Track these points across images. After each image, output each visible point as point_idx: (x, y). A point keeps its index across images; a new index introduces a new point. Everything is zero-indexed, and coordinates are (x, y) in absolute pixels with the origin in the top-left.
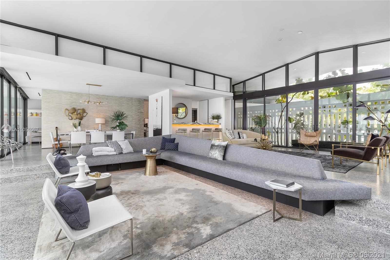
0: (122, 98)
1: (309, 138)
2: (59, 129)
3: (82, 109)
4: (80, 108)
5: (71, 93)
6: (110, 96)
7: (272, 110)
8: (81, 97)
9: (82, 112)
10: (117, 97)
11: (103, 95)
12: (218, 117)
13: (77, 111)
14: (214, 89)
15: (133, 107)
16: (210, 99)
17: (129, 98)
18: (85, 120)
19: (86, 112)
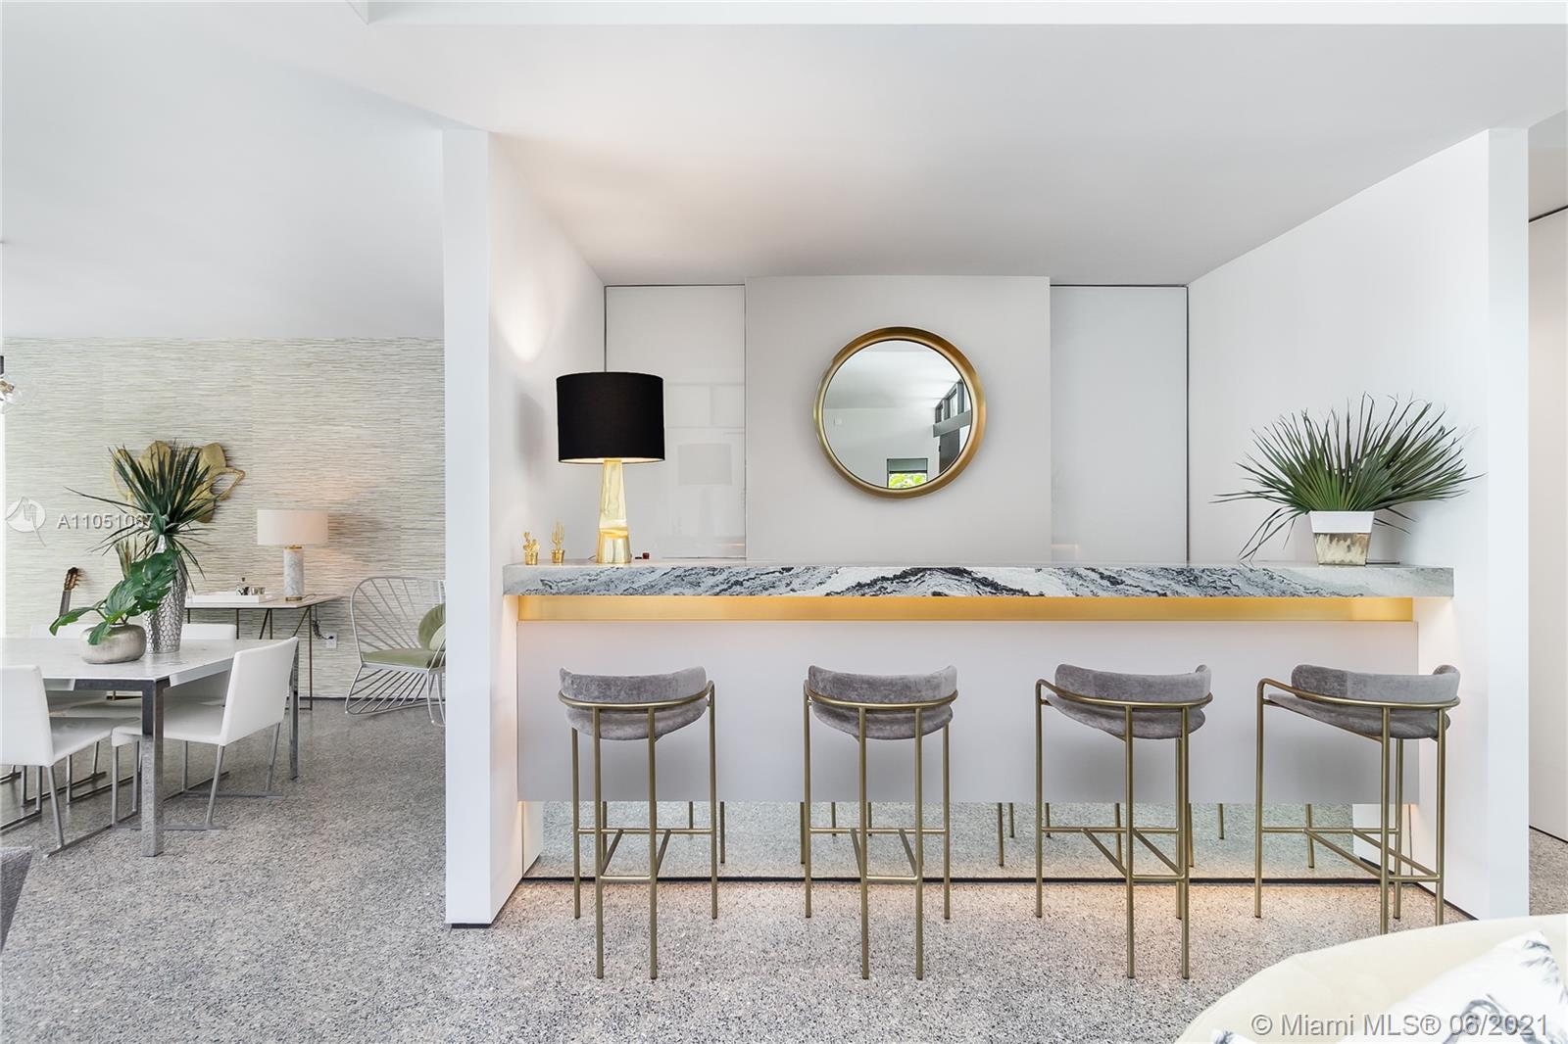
12: (1389, 476)
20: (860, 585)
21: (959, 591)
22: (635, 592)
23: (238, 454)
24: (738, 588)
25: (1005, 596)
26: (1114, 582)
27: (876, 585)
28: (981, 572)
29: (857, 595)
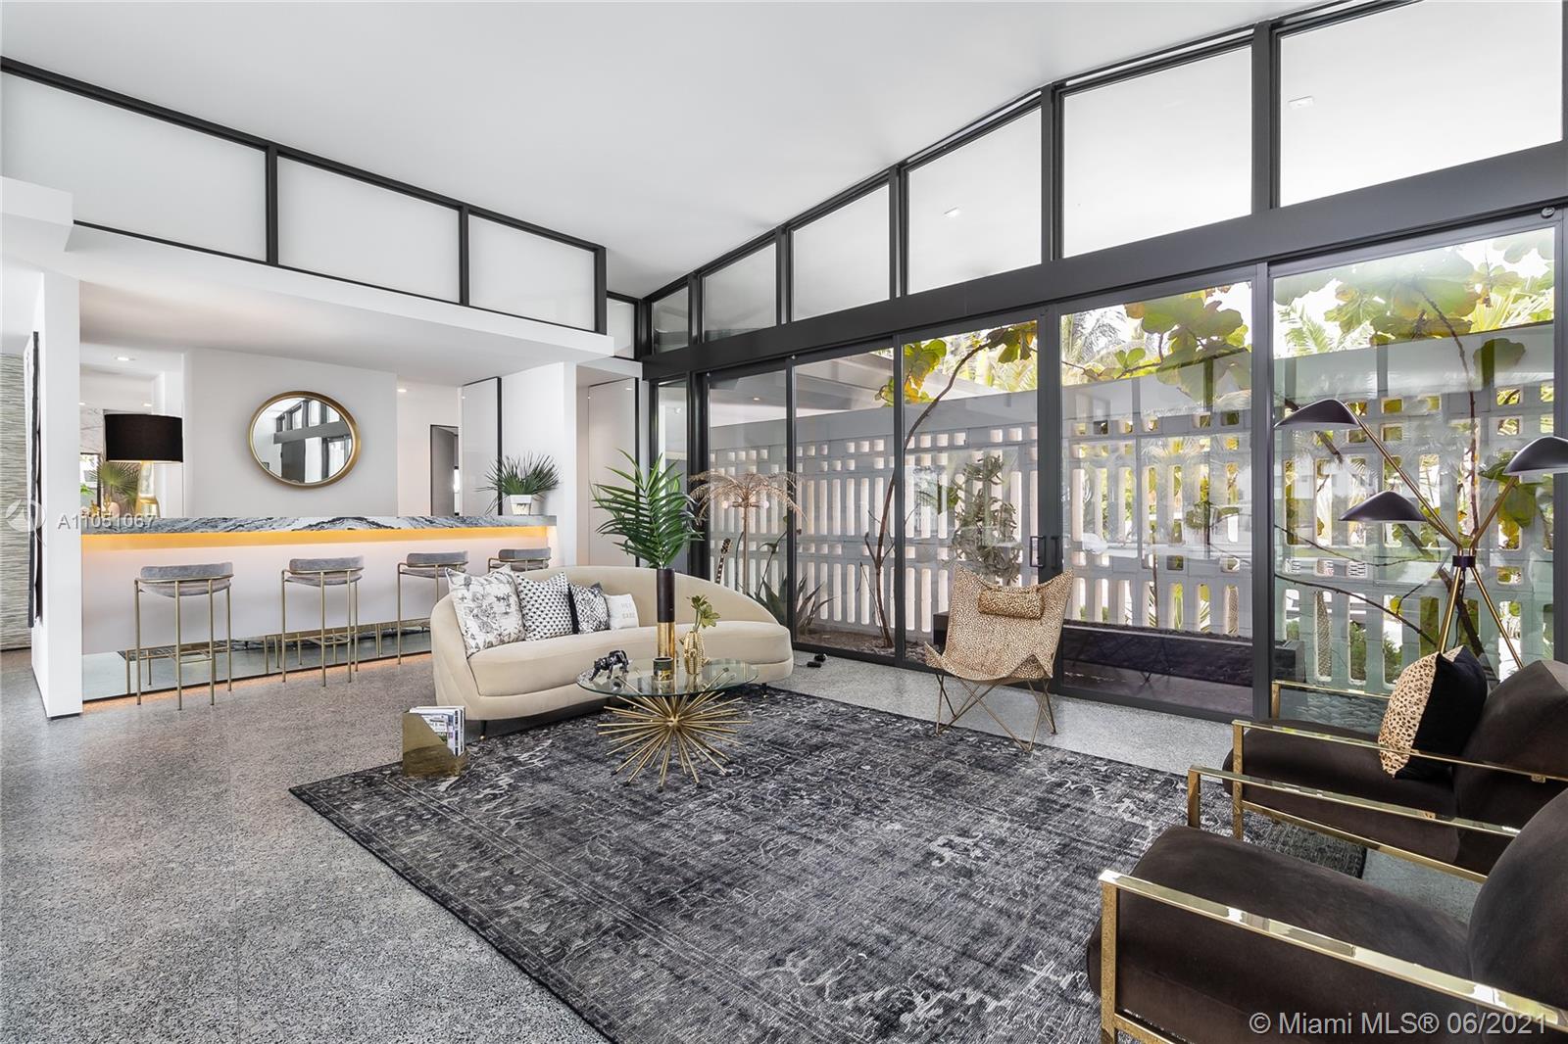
1: (1000, 625)
7: (857, 440)
12: (540, 482)
14: (464, 300)
16: (511, 373)
20: (310, 526)
21: (361, 528)
22: (176, 531)
24: (241, 528)
25: (383, 530)
27: (319, 525)
28: (371, 519)
29: (309, 531)
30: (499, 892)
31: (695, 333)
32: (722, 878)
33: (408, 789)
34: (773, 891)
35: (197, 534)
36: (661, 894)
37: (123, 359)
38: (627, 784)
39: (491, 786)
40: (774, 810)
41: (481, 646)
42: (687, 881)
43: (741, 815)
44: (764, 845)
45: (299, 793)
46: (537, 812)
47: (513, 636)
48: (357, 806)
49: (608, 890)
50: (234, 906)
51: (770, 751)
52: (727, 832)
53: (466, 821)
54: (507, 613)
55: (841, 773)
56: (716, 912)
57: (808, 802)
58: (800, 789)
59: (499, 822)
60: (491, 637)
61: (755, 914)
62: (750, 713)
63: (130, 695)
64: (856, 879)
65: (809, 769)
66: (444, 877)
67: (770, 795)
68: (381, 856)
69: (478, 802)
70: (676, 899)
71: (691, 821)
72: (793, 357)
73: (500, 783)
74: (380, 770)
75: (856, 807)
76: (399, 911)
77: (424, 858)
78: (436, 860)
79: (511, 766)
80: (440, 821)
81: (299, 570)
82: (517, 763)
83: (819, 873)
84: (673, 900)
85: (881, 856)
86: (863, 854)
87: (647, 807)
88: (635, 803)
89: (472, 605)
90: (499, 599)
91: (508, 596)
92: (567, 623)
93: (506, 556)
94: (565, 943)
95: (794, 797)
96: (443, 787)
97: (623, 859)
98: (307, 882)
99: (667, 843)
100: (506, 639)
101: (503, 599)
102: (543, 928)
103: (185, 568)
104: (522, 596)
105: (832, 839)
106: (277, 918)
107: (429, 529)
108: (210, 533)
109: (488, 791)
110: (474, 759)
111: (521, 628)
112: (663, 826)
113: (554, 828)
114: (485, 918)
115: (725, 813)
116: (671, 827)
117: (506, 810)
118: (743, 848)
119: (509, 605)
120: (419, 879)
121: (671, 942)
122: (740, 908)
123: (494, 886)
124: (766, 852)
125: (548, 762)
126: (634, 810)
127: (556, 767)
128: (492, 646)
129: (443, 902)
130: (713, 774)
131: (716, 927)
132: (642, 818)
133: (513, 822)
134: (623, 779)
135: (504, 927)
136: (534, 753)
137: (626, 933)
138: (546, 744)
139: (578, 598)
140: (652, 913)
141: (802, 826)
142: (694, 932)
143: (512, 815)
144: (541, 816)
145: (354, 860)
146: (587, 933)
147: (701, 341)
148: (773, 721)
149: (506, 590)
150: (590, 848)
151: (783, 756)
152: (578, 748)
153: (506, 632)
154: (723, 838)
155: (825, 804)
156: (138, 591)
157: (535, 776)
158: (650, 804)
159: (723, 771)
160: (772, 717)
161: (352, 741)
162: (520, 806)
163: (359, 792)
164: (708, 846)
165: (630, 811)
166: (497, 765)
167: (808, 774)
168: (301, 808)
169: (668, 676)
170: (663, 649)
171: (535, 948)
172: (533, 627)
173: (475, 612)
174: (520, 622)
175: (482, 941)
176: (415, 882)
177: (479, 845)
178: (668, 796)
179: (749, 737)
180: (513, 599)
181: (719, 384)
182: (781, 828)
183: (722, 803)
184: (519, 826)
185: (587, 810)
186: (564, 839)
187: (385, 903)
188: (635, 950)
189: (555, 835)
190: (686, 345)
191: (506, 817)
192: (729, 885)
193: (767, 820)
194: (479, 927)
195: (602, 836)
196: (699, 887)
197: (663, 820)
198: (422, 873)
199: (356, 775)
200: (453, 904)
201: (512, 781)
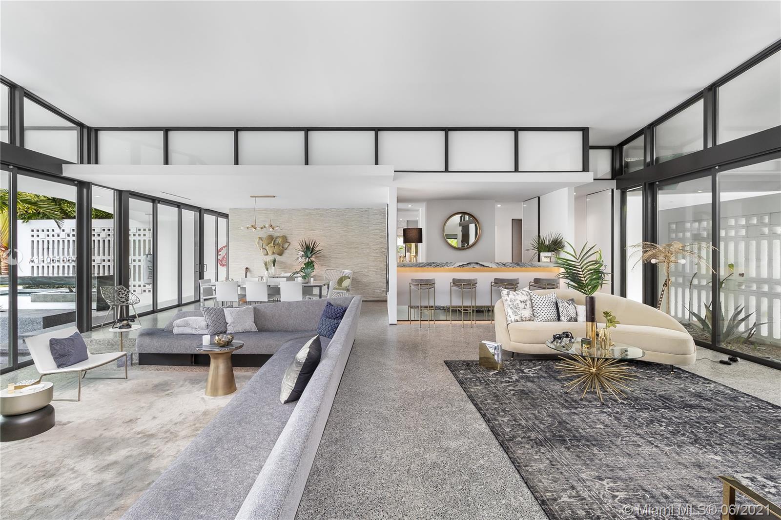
0: (349, 211)
2: (250, 271)
3: (283, 236)
4: (278, 235)
5: (266, 210)
6: (327, 210)
8: (281, 216)
9: (281, 241)
10: (340, 210)
11: (315, 209)
12: (556, 246)
13: (275, 241)
14: (517, 170)
15: (370, 227)
17: (362, 210)
18: (287, 255)
19: (289, 240)
20: (460, 266)
21: (477, 267)
22: (421, 267)
23: (289, 238)
24: (439, 266)
25: (485, 268)
26: (505, 265)
27: (463, 266)
28: (481, 263)
29: (459, 268)
30: (498, 413)
31: (648, 160)
32: (592, 441)
33: (479, 371)
34: (616, 455)
35: (426, 268)
36: (560, 436)
37: (410, 206)
38: (567, 393)
39: (509, 378)
40: (639, 426)
41: (513, 320)
42: (574, 436)
43: (618, 422)
44: (623, 437)
45: (446, 362)
46: (523, 392)
47: (527, 319)
48: (462, 372)
49: (539, 427)
50: (422, 390)
51: (657, 400)
52: (607, 426)
53: (495, 387)
54: (525, 308)
55: (699, 423)
56: (582, 452)
57: (663, 429)
58: (662, 422)
59: (507, 391)
60: (517, 318)
61: (600, 460)
62: (657, 379)
63: (409, 320)
64: (668, 469)
65: (677, 414)
66: (482, 402)
67: (641, 419)
68: (465, 389)
69: (502, 382)
70: (566, 441)
71: (590, 416)
72: (717, 167)
73: (513, 378)
74: (472, 362)
75: (695, 441)
76: (465, 408)
77: (477, 394)
78: (481, 396)
79: (520, 372)
80: (486, 384)
81: (456, 282)
82: (522, 371)
83: (647, 458)
84: (565, 440)
85: (694, 466)
86: (681, 461)
87: (571, 404)
88: (566, 401)
89: (510, 303)
90: (521, 302)
91: (526, 301)
92: (555, 316)
93: (537, 281)
94: (514, 437)
95: (656, 424)
96: (492, 373)
97: (550, 419)
98: (442, 390)
99: (573, 420)
100: (524, 319)
101: (524, 302)
102: (509, 430)
103: (421, 280)
104: (533, 301)
105: (666, 449)
106: (432, 397)
107: (503, 268)
108: (429, 268)
109: (507, 379)
110: (506, 366)
111: (532, 316)
112: (575, 413)
113: (527, 399)
114: (491, 419)
115: (610, 418)
116: (579, 415)
117: (511, 388)
118: (610, 434)
119: (526, 305)
120: (474, 400)
121: (556, 454)
122: (594, 455)
123: (497, 411)
124: (622, 440)
125: (535, 375)
126: (564, 403)
127: (538, 378)
128: (518, 321)
129: (479, 410)
130: (614, 401)
131: (579, 457)
132: (567, 408)
133: (512, 392)
134: (565, 390)
135: (496, 424)
136: (530, 371)
137: (539, 443)
138: (537, 368)
139: (560, 305)
140: (553, 441)
141: (651, 437)
142: (568, 454)
143: (513, 390)
144: (523, 394)
145: (457, 388)
146: (524, 437)
147: (652, 164)
148: (670, 386)
149: (525, 298)
150: (538, 411)
151: (663, 404)
152: (551, 373)
153: (525, 316)
154: (602, 427)
155: (674, 433)
156: (410, 286)
157: (528, 379)
158: (573, 403)
159: (620, 401)
160: (670, 384)
161: (466, 349)
162: (516, 388)
163: (464, 367)
164: (592, 427)
165: (563, 403)
166: (514, 371)
167: (674, 417)
168: (446, 368)
169: (588, 348)
170: (588, 334)
171: (504, 435)
172: (538, 315)
173: (511, 306)
174: (531, 313)
175: (487, 425)
176: (473, 401)
177: (497, 396)
178: (584, 403)
179: (648, 390)
180: (529, 302)
181: (666, 187)
182: (638, 434)
183: (611, 413)
184: (514, 395)
185: (543, 397)
186: (529, 405)
187: (462, 404)
188: (539, 450)
189: (526, 402)
190: (643, 168)
191: (510, 390)
192: (594, 445)
193: (632, 428)
194: (488, 421)
195: (545, 408)
196: (579, 441)
197: (576, 411)
198: (475, 399)
199: (464, 361)
200: (482, 411)
201: (518, 378)
